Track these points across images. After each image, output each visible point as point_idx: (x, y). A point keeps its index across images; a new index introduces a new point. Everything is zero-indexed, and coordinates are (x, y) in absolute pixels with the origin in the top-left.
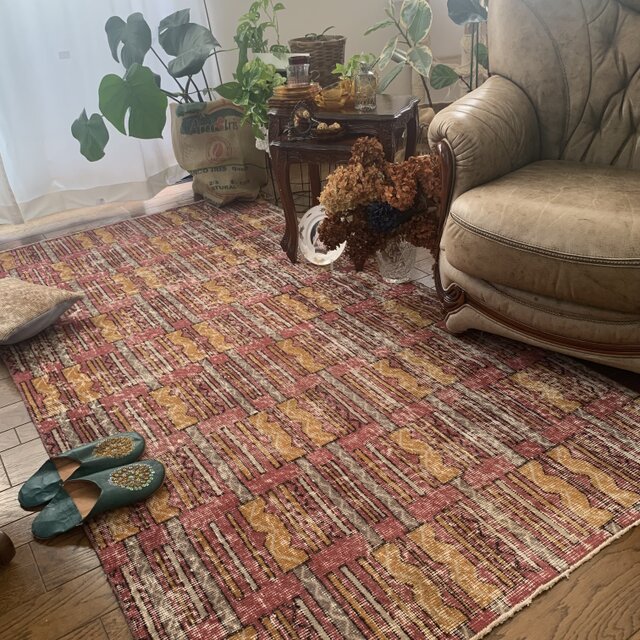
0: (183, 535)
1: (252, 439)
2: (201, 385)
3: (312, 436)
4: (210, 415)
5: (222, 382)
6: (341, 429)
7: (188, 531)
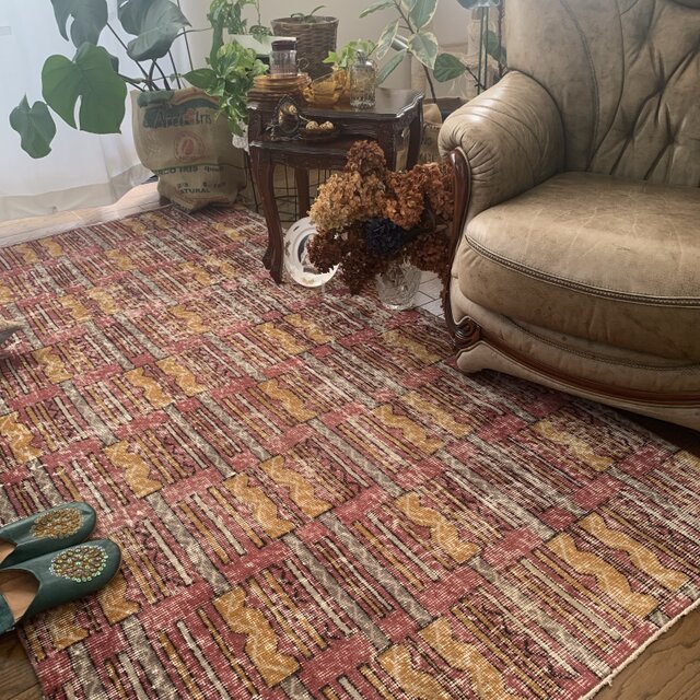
0: (143, 640)
1: (229, 510)
2: (166, 438)
3: (301, 504)
4: (177, 478)
5: (192, 435)
6: (338, 494)
7: (150, 634)
